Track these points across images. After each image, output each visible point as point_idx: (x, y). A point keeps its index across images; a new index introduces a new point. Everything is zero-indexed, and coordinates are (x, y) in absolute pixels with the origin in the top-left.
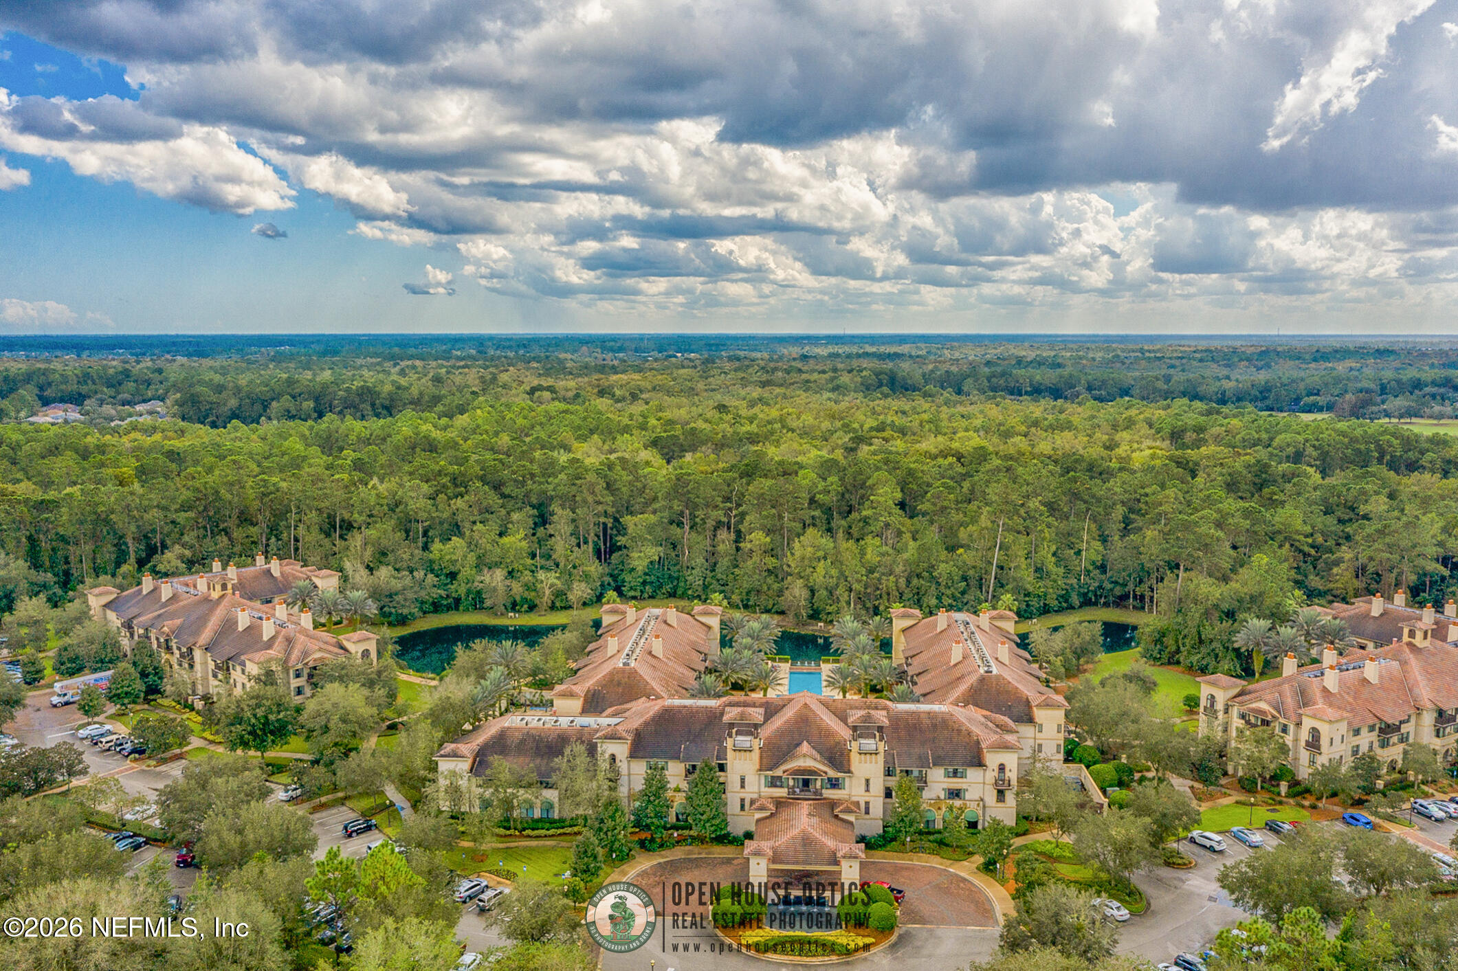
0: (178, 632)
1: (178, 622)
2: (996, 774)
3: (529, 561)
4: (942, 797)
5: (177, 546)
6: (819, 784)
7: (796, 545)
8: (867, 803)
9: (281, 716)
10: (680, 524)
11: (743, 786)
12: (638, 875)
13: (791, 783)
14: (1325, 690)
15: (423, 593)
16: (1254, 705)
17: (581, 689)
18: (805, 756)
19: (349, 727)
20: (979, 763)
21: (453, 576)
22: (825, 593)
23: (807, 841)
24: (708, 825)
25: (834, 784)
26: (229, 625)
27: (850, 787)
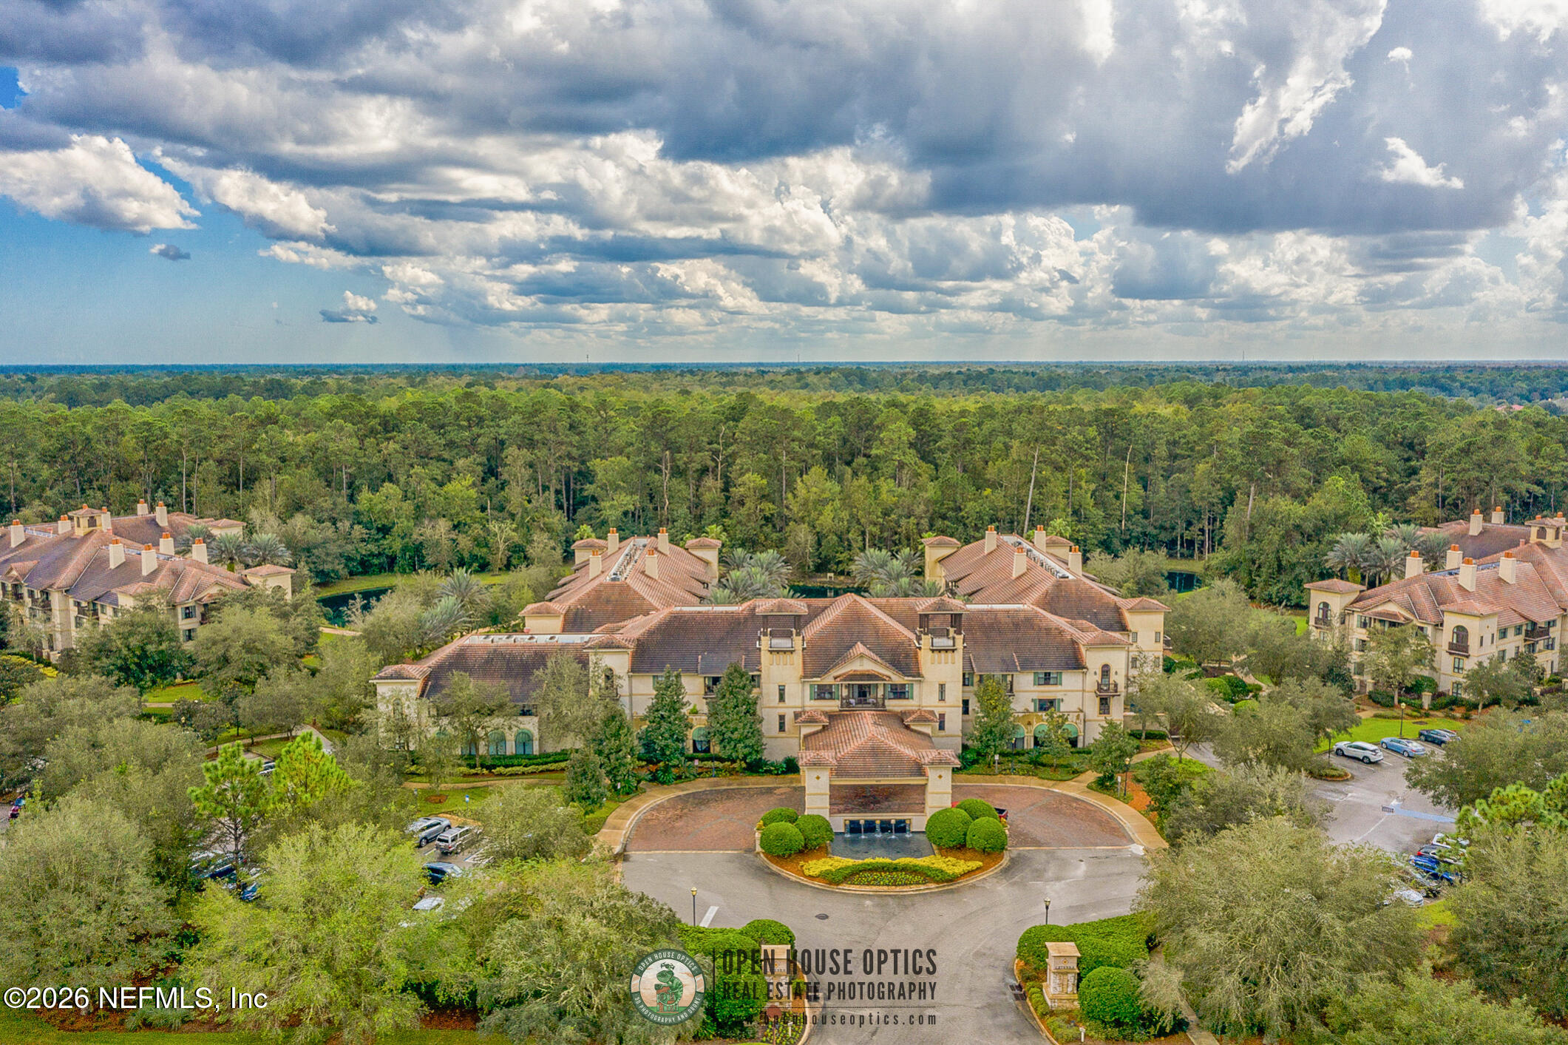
0: (30, 576)
1: (30, 564)
2: (1098, 678)
3: (478, 513)
4: (1032, 709)
5: (37, 502)
6: (880, 692)
7: (799, 485)
8: (942, 716)
9: (164, 646)
10: (658, 471)
11: (782, 698)
12: (653, 809)
13: (845, 693)
14: (1460, 588)
15: (349, 547)
16: (1379, 609)
17: (560, 607)
18: (862, 656)
19: (255, 657)
20: (1076, 664)
21: (385, 530)
22: (835, 538)
23: (876, 751)
24: (740, 746)
25: (899, 692)
26: (98, 563)
27: (920, 695)
